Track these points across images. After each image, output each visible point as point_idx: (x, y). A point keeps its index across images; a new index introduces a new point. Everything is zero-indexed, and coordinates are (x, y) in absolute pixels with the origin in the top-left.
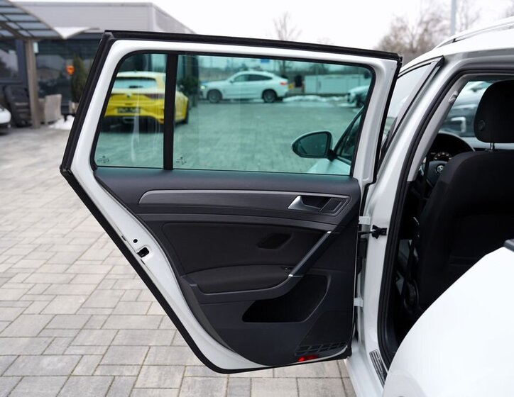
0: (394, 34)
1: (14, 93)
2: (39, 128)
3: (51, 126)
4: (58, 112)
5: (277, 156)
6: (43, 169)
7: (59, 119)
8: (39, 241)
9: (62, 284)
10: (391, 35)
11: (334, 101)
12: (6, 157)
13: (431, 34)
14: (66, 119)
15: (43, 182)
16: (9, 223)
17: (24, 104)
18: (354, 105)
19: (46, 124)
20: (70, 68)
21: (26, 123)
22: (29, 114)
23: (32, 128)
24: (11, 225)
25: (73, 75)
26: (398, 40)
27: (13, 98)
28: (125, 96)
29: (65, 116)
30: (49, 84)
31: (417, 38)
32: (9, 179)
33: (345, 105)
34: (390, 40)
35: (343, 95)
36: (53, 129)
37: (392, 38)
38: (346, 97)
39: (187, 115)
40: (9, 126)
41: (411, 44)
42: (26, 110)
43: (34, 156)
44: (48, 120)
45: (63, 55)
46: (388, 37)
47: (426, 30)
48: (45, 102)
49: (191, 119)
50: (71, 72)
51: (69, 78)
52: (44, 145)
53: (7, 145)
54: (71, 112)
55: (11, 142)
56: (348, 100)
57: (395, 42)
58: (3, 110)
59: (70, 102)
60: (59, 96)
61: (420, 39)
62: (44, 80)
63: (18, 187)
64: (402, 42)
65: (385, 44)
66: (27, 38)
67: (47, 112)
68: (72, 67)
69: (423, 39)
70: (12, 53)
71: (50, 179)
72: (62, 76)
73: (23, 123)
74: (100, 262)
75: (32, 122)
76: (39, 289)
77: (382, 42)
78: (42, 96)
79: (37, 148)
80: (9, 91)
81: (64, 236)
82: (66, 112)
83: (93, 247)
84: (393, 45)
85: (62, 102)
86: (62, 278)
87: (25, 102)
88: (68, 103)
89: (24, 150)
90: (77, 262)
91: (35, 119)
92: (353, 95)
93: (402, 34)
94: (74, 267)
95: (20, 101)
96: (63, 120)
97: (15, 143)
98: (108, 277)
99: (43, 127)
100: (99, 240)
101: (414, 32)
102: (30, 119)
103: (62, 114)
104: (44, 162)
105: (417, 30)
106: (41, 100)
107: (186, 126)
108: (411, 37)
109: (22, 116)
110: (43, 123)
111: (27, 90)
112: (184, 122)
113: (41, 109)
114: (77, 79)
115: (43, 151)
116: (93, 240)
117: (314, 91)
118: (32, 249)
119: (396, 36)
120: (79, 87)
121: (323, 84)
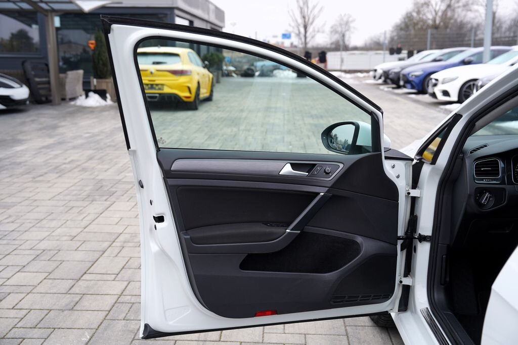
0: (416, 10)
1: (34, 69)
2: (59, 104)
3: (72, 103)
4: (79, 88)
5: (309, 137)
6: (58, 152)
7: (81, 96)
8: (43, 245)
9: (63, 311)
10: (414, 11)
11: (358, 78)
12: (20, 137)
13: (453, 10)
14: (87, 96)
15: (56, 168)
16: (11, 219)
17: (44, 79)
18: (380, 81)
19: (68, 100)
20: (92, 43)
21: (47, 99)
22: (50, 90)
23: (52, 105)
24: (13, 222)
25: (94, 50)
26: (421, 16)
27: (33, 73)
28: (148, 72)
29: (87, 92)
30: (72, 60)
31: (440, 14)
32: (20, 163)
33: (372, 81)
34: (412, 16)
35: (368, 71)
36: (75, 106)
37: (415, 14)
38: (372, 73)
39: (212, 91)
40: (28, 102)
41: (434, 20)
42: (47, 86)
43: (51, 136)
44: (69, 96)
45: (86, 30)
46: (411, 13)
47: (449, 6)
48: (66, 77)
49: (216, 96)
50: (92, 46)
51: (91, 53)
52: (63, 124)
53: (23, 123)
54: (93, 88)
55: (28, 120)
56: (375, 77)
57: (418, 18)
58: (22, 86)
59: (92, 78)
60: (81, 72)
61: (442, 15)
62: (67, 55)
63: (28, 173)
64: (424, 18)
65: (407, 20)
66: (47, 11)
67: (68, 87)
68: (93, 42)
69: (446, 15)
70: (35, 26)
71: (65, 164)
72: (85, 51)
73: (44, 99)
74: (114, 276)
75: (52, 98)
76: (33, 318)
77: (405, 19)
78: (63, 71)
79: (55, 127)
80: (28, 66)
81: (73, 238)
82: (87, 88)
83: (105, 254)
84: (415, 21)
85: (84, 78)
86: (65, 301)
87: (46, 77)
88: (89, 78)
89: (40, 129)
90: (85, 277)
91: (55, 96)
92: (380, 72)
93: (425, 9)
94: (80, 283)
95: (39, 77)
96: (84, 97)
97: (33, 121)
98: (122, 299)
99: (63, 104)
100: (114, 244)
101: (437, 8)
102: (50, 95)
103: (84, 90)
104: (60, 143)
105: (440, 6)
106: (62, 75)
107: (210, 103)
108: (434, 13)
109: (42, 92)
110: (63, 99)
111: (47, 65)
112: (209, 99)
113: (62, 85)
114: (99, 54)
115: (60, 130)
116: (106, 244)
117: (338, 68)
118: (33, 257)
119: (418, 12)
120: (101, 62)
121: (345, 60)
